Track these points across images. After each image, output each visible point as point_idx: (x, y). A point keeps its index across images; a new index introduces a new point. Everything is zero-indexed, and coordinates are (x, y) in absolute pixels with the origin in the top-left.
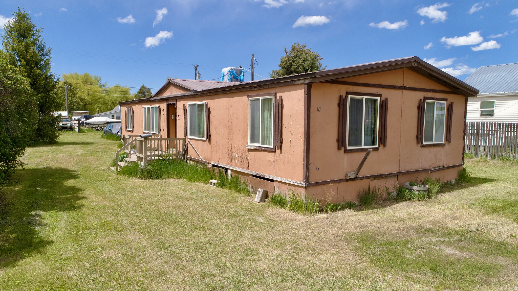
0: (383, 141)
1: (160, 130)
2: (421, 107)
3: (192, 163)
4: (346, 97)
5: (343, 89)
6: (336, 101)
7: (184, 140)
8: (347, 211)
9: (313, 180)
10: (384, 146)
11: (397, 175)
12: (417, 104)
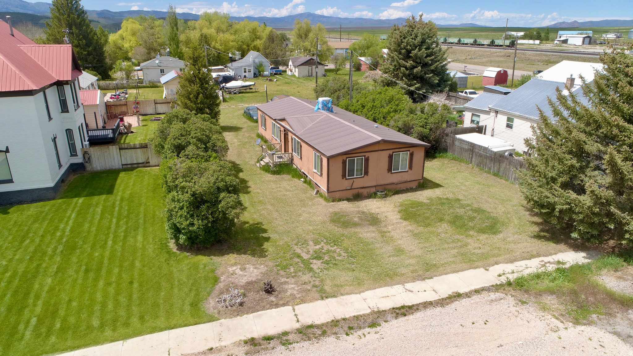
0: (366, 173)
1: (281, 141)
2: (391, 157)
3: (295, 167)
4: (346, 159)
5: (344, 157)
6: (341, 161)
7: (292, 154)
8: (345, 201)
9: (330, 190)
10: (367, 175)
11: (375, 186)
12: (388, 156)
